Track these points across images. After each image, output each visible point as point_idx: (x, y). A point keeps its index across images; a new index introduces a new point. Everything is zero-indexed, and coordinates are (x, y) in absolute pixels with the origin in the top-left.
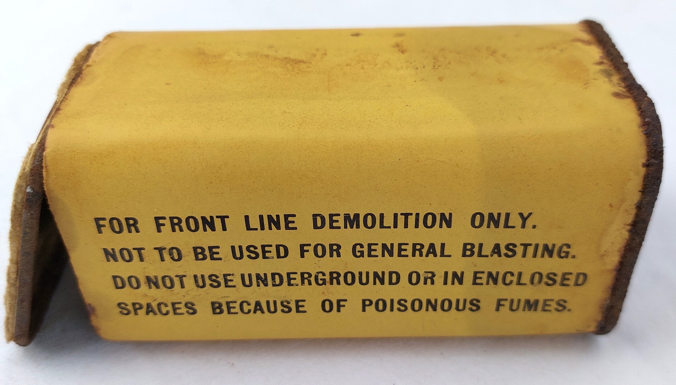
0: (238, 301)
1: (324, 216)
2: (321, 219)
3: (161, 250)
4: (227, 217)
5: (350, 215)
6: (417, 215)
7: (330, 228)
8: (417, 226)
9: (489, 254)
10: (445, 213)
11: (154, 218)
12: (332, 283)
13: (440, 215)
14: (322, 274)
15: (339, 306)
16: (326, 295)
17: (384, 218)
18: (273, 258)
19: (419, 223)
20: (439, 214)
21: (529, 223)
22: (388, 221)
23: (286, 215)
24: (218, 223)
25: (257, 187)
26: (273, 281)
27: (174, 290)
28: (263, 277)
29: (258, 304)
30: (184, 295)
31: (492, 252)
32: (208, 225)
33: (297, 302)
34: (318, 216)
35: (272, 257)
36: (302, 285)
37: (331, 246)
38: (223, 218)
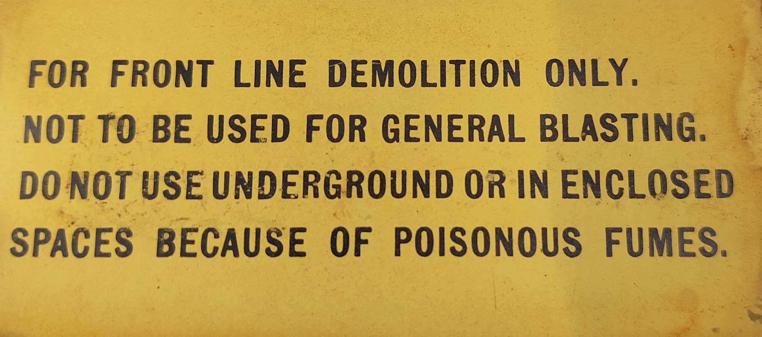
0: (200, 229)
1: (345, 63)
2: (340, 68)
3: (106, 119)
4: (211, 62)
5: (381, 63)
6: (472, 63)
7: (353, 86)
8: (472, 83)
9: (579, 136)
10: (509, 60)
11: (112, 62)
12: (349, 195)
13: (502, 63)
14: (337, 176)
15: (359, 242)
16: (339, 219)
17: (428, 68)
18: (266, 141)
19: (475, 76)
20: (501, 61)
21: (627, 74)
22: (433, 76)
23: (293, 60)
24: (197, 71)
25: (258, 19)
26: (260, 188)
27: (106, 203)
28: (247, 181)
29: (231, 234)
30: (120, 213)
31: (583, 131)
32: (183, 76)
33: (293, 231)
34: (336, 63)
35: (264, 139)
36: (304, 197)
37: (352, 118)
38: (205, 64)
